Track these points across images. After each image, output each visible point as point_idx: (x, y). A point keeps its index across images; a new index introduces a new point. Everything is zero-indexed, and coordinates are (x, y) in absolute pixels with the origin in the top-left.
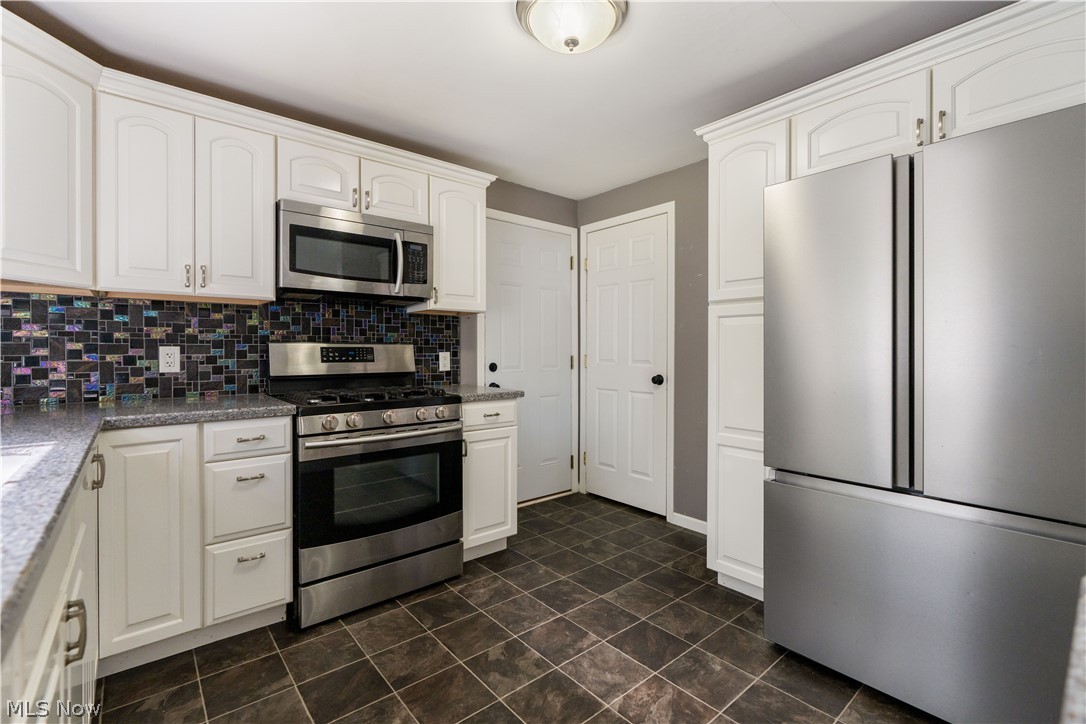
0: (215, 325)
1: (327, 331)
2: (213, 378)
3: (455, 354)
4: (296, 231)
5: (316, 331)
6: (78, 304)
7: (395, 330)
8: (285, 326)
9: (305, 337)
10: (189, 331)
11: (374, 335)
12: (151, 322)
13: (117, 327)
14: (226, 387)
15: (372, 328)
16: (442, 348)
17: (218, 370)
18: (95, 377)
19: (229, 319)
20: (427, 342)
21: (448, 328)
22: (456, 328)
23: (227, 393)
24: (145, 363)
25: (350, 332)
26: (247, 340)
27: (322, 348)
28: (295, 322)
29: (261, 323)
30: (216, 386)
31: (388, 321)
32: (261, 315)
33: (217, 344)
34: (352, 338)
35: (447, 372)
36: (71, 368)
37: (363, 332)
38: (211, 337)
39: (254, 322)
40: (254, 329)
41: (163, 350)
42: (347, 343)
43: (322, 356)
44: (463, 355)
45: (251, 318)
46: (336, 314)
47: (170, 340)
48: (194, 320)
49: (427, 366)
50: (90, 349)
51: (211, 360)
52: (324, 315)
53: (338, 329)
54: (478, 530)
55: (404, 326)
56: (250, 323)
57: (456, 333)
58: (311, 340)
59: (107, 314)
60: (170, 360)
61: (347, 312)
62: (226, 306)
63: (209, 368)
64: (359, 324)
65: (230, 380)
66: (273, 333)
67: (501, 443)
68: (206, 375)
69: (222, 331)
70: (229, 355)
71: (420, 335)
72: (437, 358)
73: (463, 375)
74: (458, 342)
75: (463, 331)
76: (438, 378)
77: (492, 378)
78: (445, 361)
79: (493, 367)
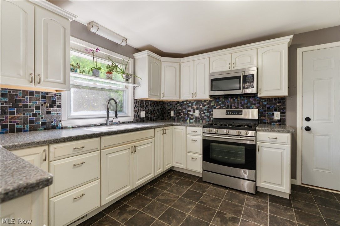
0: (204, 106)
1: (231, 106)
2: (205, 117)
3: (283, 114)
4: (213, 80)
5: (228, 106)
8: (220, 105)
9: (225, 108)
10: (200, 107)
11: (246, 106)
12: (195, 105)
13: (189, 106)
15: (245, 104)
16: (276, 110)
18: (187, 116)
20: (268, 108)
21: (279, 103)
22: (283, 102)
23: (207, 121)
24: (193, 114)
25: (238, 105)
26: (211, 108)
27: (226, 111)
28: (223, 103)
29: (214, 104)
30: (205, 119)
32: (214, 102)
33: (205, 110)
34: (239, 108)
35: (278, 120)
36: (184, 114)
37: (242, 106)
38: (205, 108)
40: (213, 106)
42: (238, 109)
43: (226, 113)
44: (288, 114)
45: (212, 103)
46: (234, 100)
47: (197, 109)
48: (201, 104)
49: (267, 117)
51: (204, 113)
52: (230, 101)
53: (234, 105)
54: (265, 182)
56: (212, 104)
57: (284, 105)
59: (188, 104)
60: (197, 113)
61: (237, 99)
62: (207, 100)
63: (204, 115)
64: (241, 103)
65: (208, 118)
66: (217, 107)
67: (280, 151)
68: (203, 117)
69: (207, 107)
70: (208, 112)
71: (265, 105)
72: (273, 114)
73: (288, 122)
74: (285, 108)
75: (288, 103)
76: (273, 122)
77: (307, 124)
78: (277, 116)
79: (308, 119)
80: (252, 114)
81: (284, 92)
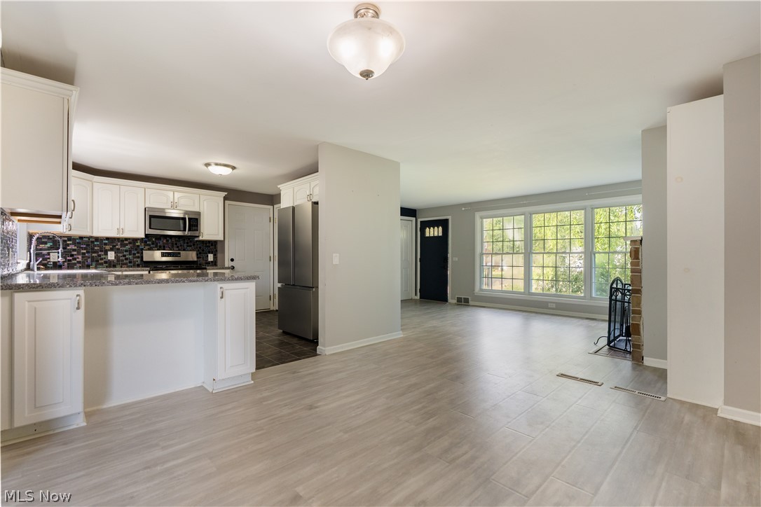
0: (125, 245)
1: (164, 247)
2: (125, 262)
3: (215, 255)
4: (151, 217)
5: (160, 247)
6: (84, 239)
7: (191, 246)
8: (149, 245)
9: (156, 249)
10: (117, 247)
12: (106, 244)
13: (95, 246)
14: (129, 264)
15: (181, 246)
16: (209, 253)
17: (126, 259)
18: (89, 260)
19: (130, 243)
20: (203, 250)
21: (212, 245)
22: (215, 245)
23: (129, 266)
24: (104, 256)
25: (173, 246)
26: (136, 250)
27: (161, 252)
28: (153, 244)
29: (141, 244)
30: (126, 264)
31: (187, 243)
32: (140, 242)
33: (126, 251)
34: (173, 249)
35: (211, 261)
36: (83, 257)
37: (178, 247)
38: (124, 249)
39: (138, 244)
40: (138, 246)
41: (109, 253)
42: (171, 251)
43: (162, 255)
44: (219, 255)
46: (167, 241)
47: (111, 250)
48: (119, 244)
49: (203, 259)
50: (88, 252)
51: (124, 256)
53: (168, 246)
55: (194, 245)
56: (137, 244)
57: (216, 248)
58: (158, 250)
59: (92, 242)
60: (111, 256)
62: (129, 239)
63: (124, 258)
64: (176, 244)
65: (130, 262)
66: (145, 247)
68: (123, 260)
69: (128, 247)
70: (130, 254)
71: (200, 248)
72: (208, 256)
73: (219, 263)
74: (216, 251)
75: (219, 246)
76: (208, 263)
77: (232, 264)
78: (211, 257)
79: (232, 260)
80: (192, 256)
81: (220, 238)
